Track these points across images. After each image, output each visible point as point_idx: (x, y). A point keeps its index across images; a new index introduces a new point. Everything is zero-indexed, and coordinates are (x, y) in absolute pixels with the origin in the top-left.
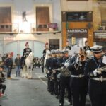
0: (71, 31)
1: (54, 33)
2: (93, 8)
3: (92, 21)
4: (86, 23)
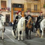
0: (15, 11)
1: (8, 12)
2: (24, 3)
3: (24, 8)
4: (21, 9)
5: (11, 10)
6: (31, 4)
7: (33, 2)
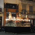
2: (19, 3)
5: (3, 11)
6: (26, 4)
7: (28, 3)
